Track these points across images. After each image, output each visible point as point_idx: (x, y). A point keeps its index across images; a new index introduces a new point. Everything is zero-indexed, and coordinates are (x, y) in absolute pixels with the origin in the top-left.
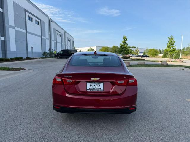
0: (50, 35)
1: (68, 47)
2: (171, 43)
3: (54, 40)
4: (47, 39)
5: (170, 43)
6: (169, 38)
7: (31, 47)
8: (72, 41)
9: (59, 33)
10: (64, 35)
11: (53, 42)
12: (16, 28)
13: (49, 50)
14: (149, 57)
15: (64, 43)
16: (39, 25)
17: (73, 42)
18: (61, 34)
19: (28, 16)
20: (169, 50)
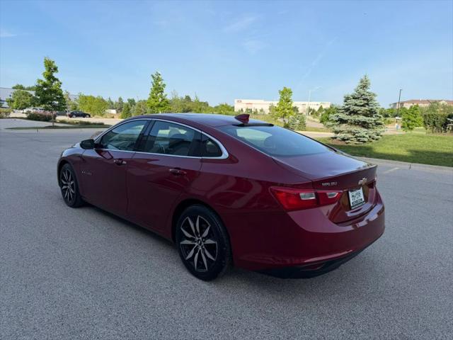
2: (158, 89)
5: (156, 89)
6: (153, 77)
14: (90, 116)
20: (156, 104)
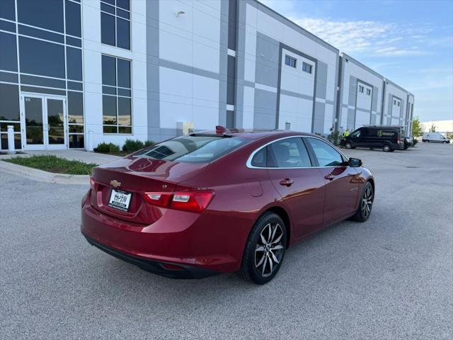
0: (339, 94)
1: (389, 120)
3: (350, 103)
4: (328, 102)
7: (287, 123)
8: (408, 104)
9: (366, 87)
10: (382, 90)
11: (347, 109)
12: (258, 86)
13: (331, 129)
15: (379, 110)
16: (310, 72)
17: (410, 107)
18: (370, 88)
19: (286, 56)
